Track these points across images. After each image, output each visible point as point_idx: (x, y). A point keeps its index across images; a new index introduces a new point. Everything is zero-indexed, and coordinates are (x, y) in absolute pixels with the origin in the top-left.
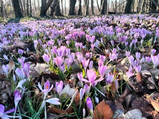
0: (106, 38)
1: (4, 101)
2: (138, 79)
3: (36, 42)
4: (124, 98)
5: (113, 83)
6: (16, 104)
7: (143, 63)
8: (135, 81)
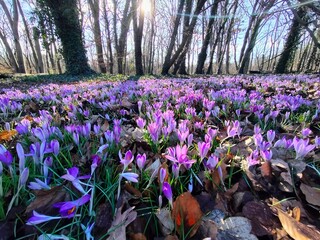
0: (232, 105)
1: (81, 165)
2: (265, 171)
3: (140, 103)
4: (232, 195)
5: (216, 169)
6: (93, 170)
7: (278, 148)
8: (258, 172)
